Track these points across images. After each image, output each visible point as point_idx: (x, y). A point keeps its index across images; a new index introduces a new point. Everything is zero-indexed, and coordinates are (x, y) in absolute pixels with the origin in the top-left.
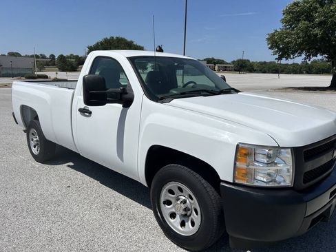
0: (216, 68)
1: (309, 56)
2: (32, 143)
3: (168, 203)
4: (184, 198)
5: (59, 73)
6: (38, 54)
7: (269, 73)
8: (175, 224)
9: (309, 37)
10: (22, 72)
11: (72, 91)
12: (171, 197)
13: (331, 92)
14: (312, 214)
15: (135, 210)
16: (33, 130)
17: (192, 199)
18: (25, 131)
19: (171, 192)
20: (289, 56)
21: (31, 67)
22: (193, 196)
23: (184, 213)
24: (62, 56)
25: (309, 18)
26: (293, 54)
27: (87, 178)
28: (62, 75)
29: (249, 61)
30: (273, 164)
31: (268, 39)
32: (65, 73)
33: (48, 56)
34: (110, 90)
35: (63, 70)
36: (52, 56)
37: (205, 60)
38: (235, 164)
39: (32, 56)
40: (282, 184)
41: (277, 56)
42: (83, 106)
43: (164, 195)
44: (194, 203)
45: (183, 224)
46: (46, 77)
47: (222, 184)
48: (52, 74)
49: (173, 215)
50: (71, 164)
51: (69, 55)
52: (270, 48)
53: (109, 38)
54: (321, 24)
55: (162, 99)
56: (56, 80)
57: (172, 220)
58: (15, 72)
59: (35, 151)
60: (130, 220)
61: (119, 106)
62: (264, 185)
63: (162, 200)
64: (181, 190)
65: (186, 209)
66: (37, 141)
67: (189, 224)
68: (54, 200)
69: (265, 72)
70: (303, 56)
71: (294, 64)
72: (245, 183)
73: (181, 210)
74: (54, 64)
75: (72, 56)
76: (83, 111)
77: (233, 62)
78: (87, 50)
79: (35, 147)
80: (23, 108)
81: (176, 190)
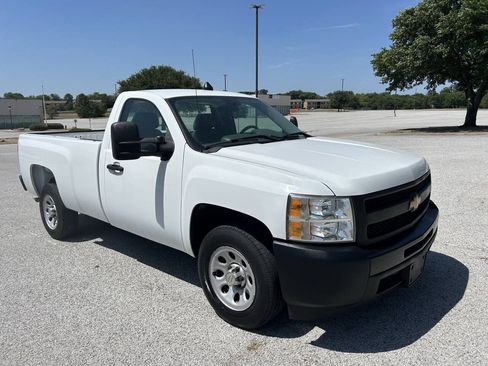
0: (306, 104)
1: (433, 83)
2: (48, 215)
3: (219, 273)
4: (236, 265)
5: (79, 120)
6: (48, 94)
7: (380, 109)
8: (227, 299)
9: (431, 57)
10: (26, 121)
11: (98, 143)
12: (222, 266)
13: (466, 132)
14: (380, 274)
15: (181, 290)
16: (48, 197)
17: (245, 266)
18: (37, 200)
19: (222, 260)
20: (404, 85)
21: (38, 113)
22: (246, 262)
23: (237, 283)
24: (82, 95)
25: (430, 30)
26: (410, 81)
27: (120, 256)
28: (83, 123)
29: (351, 93)
30: (332, 216)
31: (373, 62)
32: (87, 120)
33: (62, 97)
34: (145, 140)
35: (84, 115)
36: (69, 97)
37: (288, 94)
38: (287, 218)
39: (40, 98)
40: (345, 239)
41: (387, 86)
42: (112, 161)
43: (214, 265)
44: (248, 271)
45: (237, 298)
46: (60, 127)
47: (275, 242)
48: (68, 123)
49: (225, 289)
50: (100, 240)
51: (92, 94)
52: (377, 74)
53: (148, 68)
54: (445, 39)
55: (208, 148)
56: (75, 131)
57: (224, 295)
58: (15, 121)
59: (52, 225)
60: (174, 300)
61: (157, 160)
62: (322, 241)
63: (212, 271)
64: (232, 256)
65: (239, 279)
66: (54, 211)
67: (243, 297)
68: (79, 282)
69: (375, 108)
70: (425, 83)
71: (417, 95)
72: (299, 239)
73: (234, 280)
74: (71, 108)
75: (96, 96)
76: (113, 168)
77: (330, 95)
78: (119, 86)
79: (51, 219)
80: (35, 169)
81: (227, 257)
